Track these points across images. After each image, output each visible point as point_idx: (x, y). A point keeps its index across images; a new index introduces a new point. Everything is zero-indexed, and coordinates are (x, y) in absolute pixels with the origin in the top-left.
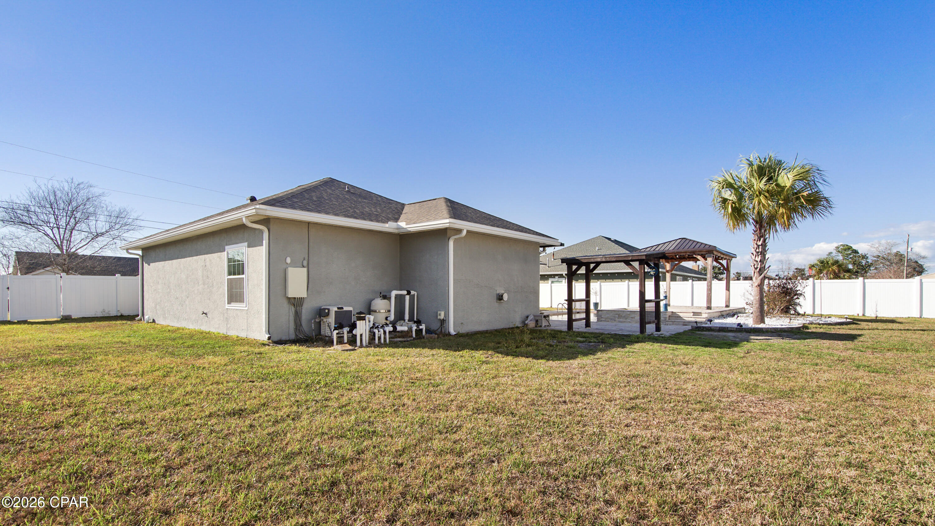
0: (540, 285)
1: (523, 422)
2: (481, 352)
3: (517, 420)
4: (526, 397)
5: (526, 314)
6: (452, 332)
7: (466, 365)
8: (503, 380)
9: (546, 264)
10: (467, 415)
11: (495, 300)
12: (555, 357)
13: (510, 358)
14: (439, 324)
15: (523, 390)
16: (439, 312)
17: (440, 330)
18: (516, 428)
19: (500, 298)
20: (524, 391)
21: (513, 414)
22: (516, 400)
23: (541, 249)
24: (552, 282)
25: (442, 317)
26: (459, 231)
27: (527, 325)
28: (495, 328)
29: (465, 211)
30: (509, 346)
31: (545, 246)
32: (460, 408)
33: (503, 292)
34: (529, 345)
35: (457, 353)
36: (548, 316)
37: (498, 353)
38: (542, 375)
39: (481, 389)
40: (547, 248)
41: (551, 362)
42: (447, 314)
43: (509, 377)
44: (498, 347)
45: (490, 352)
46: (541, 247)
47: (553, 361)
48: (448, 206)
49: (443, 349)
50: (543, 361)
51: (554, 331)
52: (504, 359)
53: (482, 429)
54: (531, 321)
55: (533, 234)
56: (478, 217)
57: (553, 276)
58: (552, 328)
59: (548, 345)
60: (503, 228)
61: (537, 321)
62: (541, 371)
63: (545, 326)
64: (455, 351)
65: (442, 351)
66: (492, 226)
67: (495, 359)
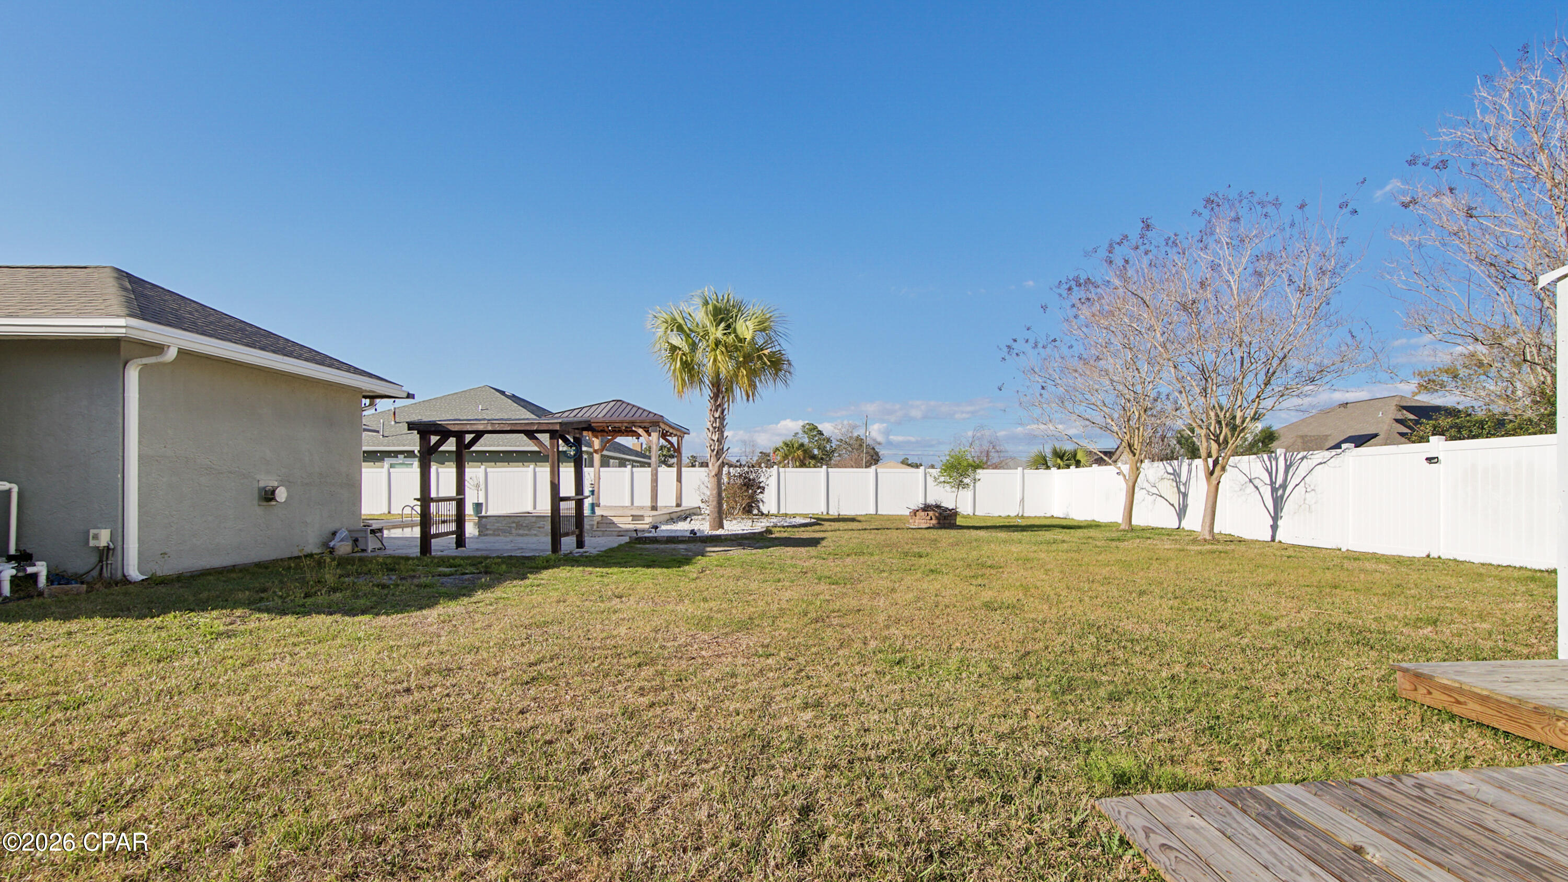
0: (364, 470)
1: (311, 745)
2: (215, 613)
3: (300, 745)
4: (322, 695)
5: (333, 526)
6: (134, 573)
7: (172, 645)
8: (270, 667)
9: (378, 432)
10: (167, 760)
11: (256, 502)
12: (393, 607)
13: (289, 619)
14: (94, 559)
15: (316, 680)
16: (92, 532)
17: (95, 573)
18: (295, 761)
19: (268, 496)
20: (319, 683)
21: (288, 733)
22: (300, 704)
23: (367, 401)
24: (392, 466)
25: (104, 538)
26: (159, 349)
27: (332, 551)
28: (256, 560)
29: (175, 307)
30: (288, 595)
31: (373, 397)
32: (146, 747)
33: (276, 484)
34: (335, 590)
35: (146, 622)
36: (381, 530)
37: (260, 610)
38: (362, 645)
39: (209, 693)
40: (378, 400)
41: (383, 617)
42: (119, 534)
43: (282, 660)
44: (261, 599)
45: (238, 612)
46: (365, 397)
47: (387, 614)
48: (125, 289)
49: (105, 617)
50: (366, 618)
51: (394, 557)
52: (273, 623)
53: (207, 782)
54: (342, 540)
55: (348, 371)
56: (211, 323)
57: (396, 454)
58: (388, 552)
59: (378, 586)
60: (274, 352)
61: (356, 541)
62: (359, 639)
63: (374, 550)
64: (142, 617)
65: (100, 622)
66: (247, 345)
67: (252, 625)
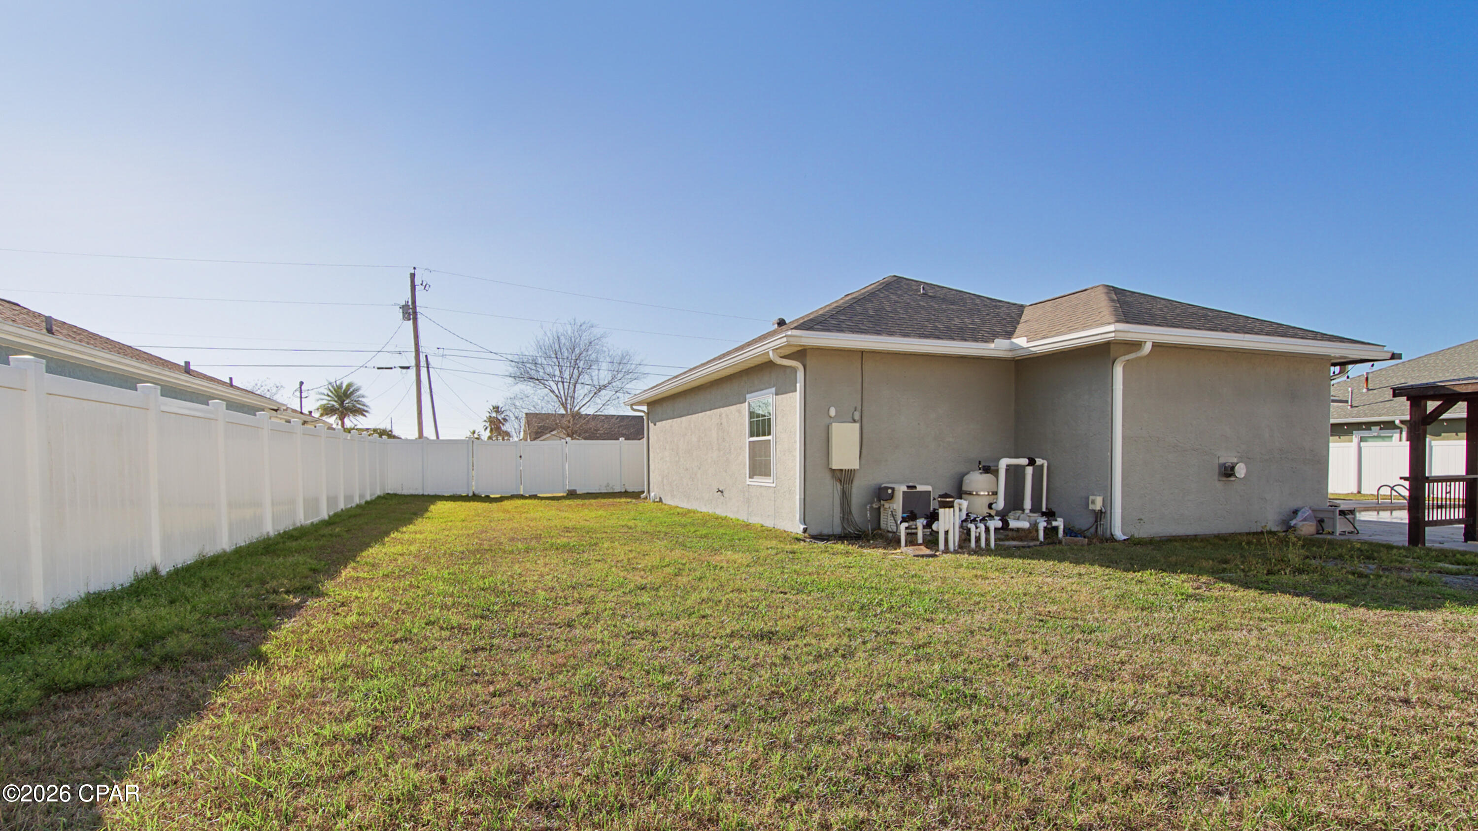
0: (1331, 445)
1: (1289, 726)
2: (1183, 577)
3: (1276, 721)
4: (1296, 677)
5: (1294, 505)
6: (1119, 534)
7: (1151, 598)
8: (1237, 636)
9: (1347, 402)
10: (1157, 695)
11: (1216, 477)
12: (1375, 600)
13: (1252, 593)
14: (1092, 519)
15: (1287, 661)
16: (1091, 498)
17: (1093, 530)
18: (1272, 736)
19: (1228, 472)
20: (1290, 664)
21: (1263, 707)
22: (1271, 680)
23: (1337, 369)
24: (1362, 439)
25: (1098, 506)
26: (1137, 345)
27: (1294, 528)
28: (1216, 532)
29: (1149, 306)
30: (1250, 570)
31: (1343, 364)
32: (1141, 678)
33: (1235, 460)
34: (1301, 571)
35: (1130, 575)
36: (1352, 512)
37: (1223, 580)
38: (1338, 635)
39: (1185, 647)
40: (1350, 367)
41: (1362, 610)
42: (1108, 501)
43: (1250, 631)
44: (1224, 570)
45: (1204, 579)
46: (1334, 365)
47: (1368, 607)
48: (1113, 301)
49: (1102, 566)
50: (1340, 607)
51: (1371, 544)
52: (1237, 594)
53: (1192, 726)
54: (1305, 520)
55: (1314, 339)
56: (1178, 315)
57: (1369, 425)
58: (1360, 537)
59: (1353, 574)
60: (1235, 332)
61: (1321, 521)
62: (1334, 628)
63: (1343, 533)
64: (1128, 570)
65: (1099, 570)
66: (1210, 329)
67: (1216, 593)
